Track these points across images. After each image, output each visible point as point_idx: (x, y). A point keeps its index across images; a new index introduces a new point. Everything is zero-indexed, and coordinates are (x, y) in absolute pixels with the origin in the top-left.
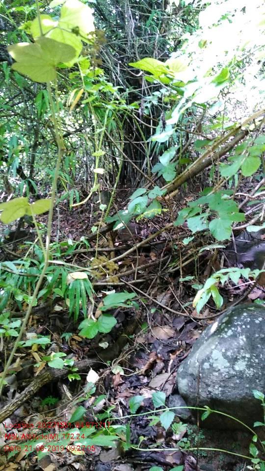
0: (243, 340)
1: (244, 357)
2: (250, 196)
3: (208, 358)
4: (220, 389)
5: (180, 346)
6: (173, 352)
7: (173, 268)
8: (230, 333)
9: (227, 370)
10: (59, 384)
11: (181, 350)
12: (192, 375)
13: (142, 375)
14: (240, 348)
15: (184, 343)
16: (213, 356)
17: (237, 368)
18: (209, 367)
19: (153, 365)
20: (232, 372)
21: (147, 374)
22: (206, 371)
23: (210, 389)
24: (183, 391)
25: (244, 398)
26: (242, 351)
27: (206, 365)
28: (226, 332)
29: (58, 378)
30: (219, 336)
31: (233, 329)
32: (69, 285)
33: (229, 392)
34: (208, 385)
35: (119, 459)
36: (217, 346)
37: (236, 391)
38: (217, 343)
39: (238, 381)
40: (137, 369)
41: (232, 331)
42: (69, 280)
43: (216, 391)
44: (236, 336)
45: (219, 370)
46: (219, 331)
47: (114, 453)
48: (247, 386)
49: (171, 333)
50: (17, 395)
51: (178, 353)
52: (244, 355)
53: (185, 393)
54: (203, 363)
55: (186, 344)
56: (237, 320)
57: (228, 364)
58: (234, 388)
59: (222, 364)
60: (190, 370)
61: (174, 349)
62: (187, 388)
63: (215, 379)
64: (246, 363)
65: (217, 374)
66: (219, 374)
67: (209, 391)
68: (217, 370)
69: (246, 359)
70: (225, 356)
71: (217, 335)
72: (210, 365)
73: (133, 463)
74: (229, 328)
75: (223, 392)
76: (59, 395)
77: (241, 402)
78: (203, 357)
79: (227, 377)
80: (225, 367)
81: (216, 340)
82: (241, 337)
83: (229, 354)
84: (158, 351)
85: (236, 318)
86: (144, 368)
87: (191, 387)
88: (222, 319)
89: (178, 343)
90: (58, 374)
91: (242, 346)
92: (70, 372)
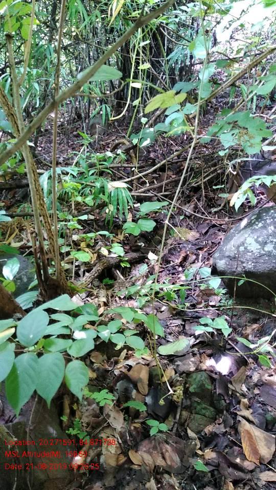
0: (271, 229)
1: (272, 242)
2: (268, 117)
3: (243, 244)
4: (253, 264)
5: (206, 245)
6: (201, 249)
7: (195, 184)
8: (260, 225)
9: (259, 251)
10: (113, 269)
11: (208, 247)
12: (229, 257)
13: (177, 265)
14: (269, 236)
15: (210, 242)
16: (247, 241)
17: (266, 249)
18: (243, 250)
19: (185, 259)
20: (263, 252)
21: (181, 265)
22: (241, 253)
23: (244, 265)
24: (221, 269)
25: (271, 269)
26: (271, 237)
27: (242, 249)
28: (257, 225)
29: (112, 264)
30: (251, 228)
31: (263, 222)
32: (111, 193)
33: (260, 266)
34: (243, 263)
35: (172, 317)
36: (250, 234)
37: (266, 265)
38: (250, 233)
39: (267, 258)
40: (171, 262)
41: (262, 223)
42: (110, 189)
43: (250, 266)
44: (266, 227)
45: (252, 251)
46: (250, 225)
47: (166, 314)
48: (274, 261)
49: (197, 235)
50: (87, 274)
51: (205, 249)
52: (272, 240)
53: (223, 269)
54: (239, 247)
55: (212, 243)
56: (266, 216)
57: (259, 247)
58: (264, 263)
59: (254, 247)
60: (227, 254)
61: (202, 247)
62: (225, 266)
63: (249, 257)
64: (273, 245)
65: (250, 254)
66: (252, 254)
67: (243, 266)
68: (250, 251)
69: (274, 243)
70: (257, 241)
71: (249, 227)
72: (245, 248)
73: (183, 319)
74: (259, 222)
75: (255, 266)
76: (114, 278)
77: (268, 273)
78: (239, 243)
79: (258, 255)
80: (257, 249)
81: (249, 231)
82: (269, 228)
83: (260, 239)
84: (188, 249)
85: (264, 214)
86: (178, 261)
87: (228, 265)
88: (251, 217)
89: (204, 242)
90: (112, 262)
91: (271, 234)
92: (121, 261)
